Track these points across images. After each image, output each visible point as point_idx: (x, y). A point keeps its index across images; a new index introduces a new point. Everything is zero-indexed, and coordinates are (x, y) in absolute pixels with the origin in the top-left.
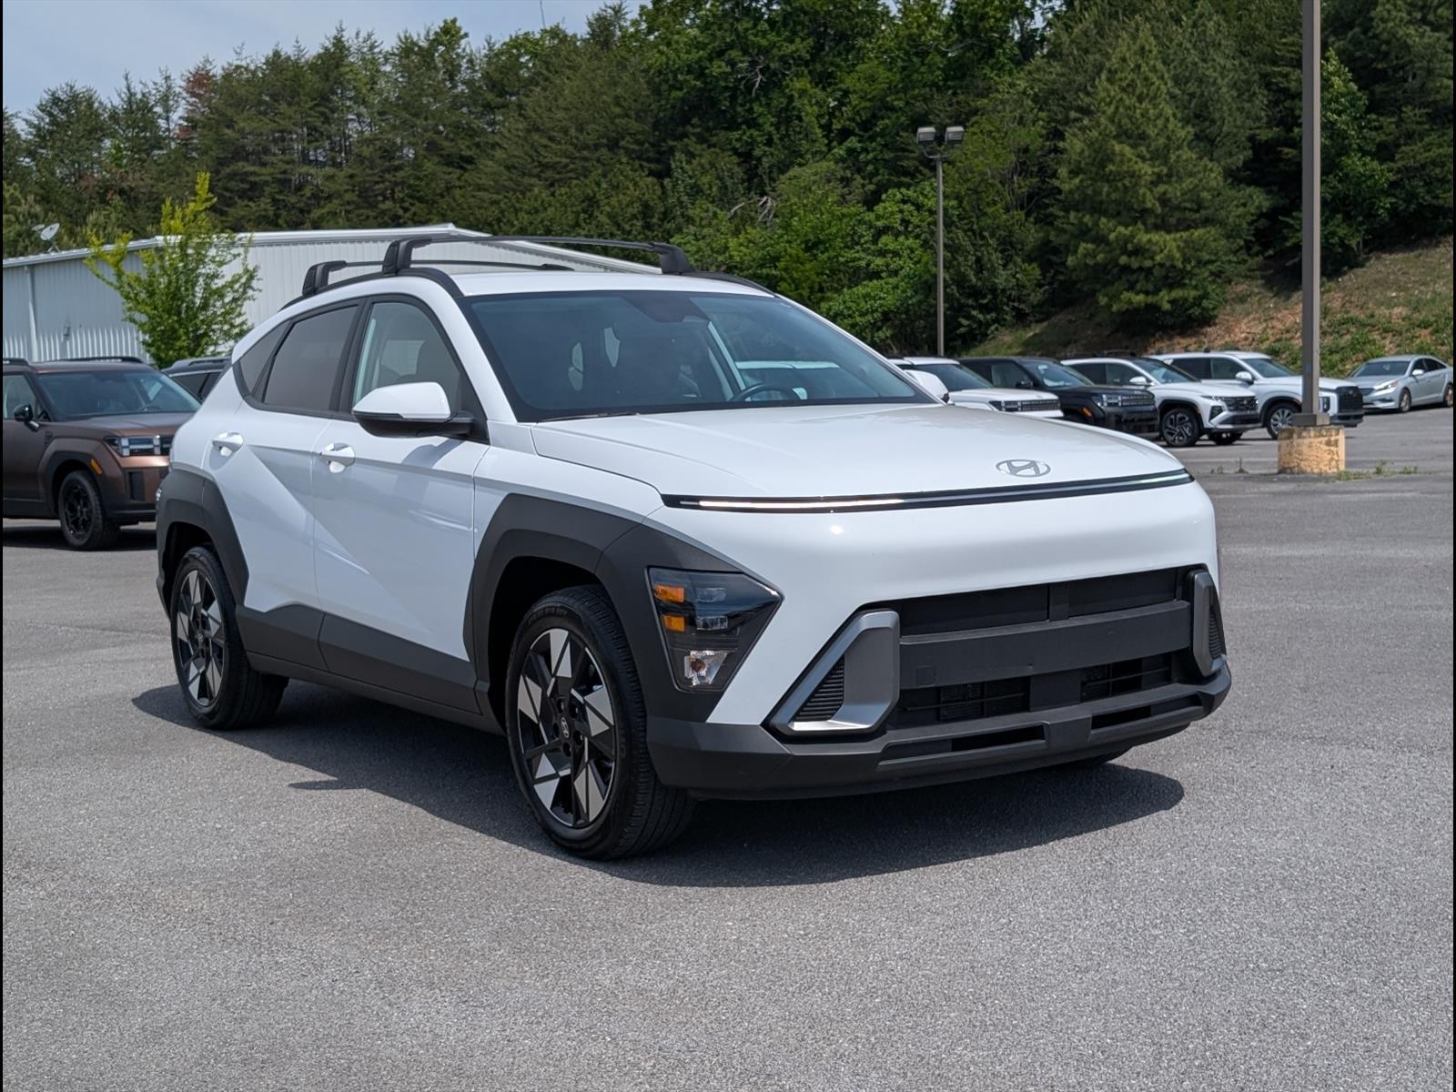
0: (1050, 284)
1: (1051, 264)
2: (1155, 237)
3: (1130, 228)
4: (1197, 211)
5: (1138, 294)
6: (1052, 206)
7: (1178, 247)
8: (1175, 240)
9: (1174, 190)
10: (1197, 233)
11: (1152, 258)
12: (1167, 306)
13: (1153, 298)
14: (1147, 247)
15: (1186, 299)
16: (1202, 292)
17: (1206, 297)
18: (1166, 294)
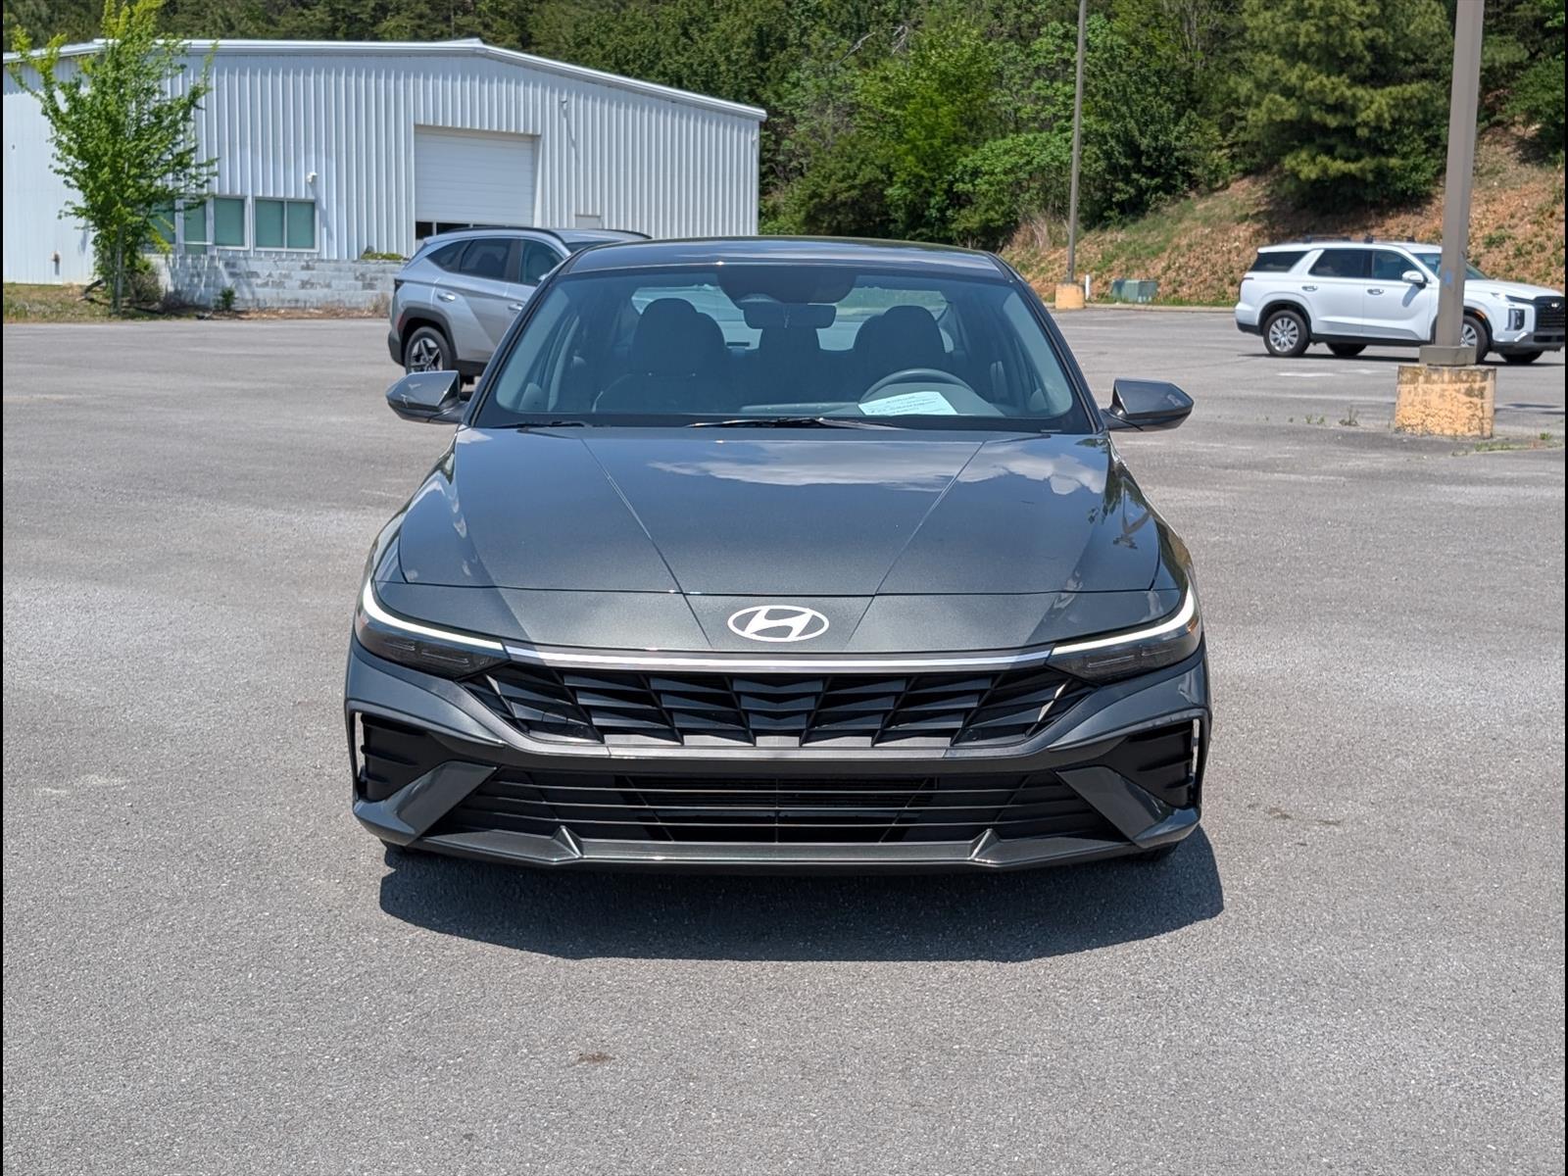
0: (1231, 146)
1: (1233, 119)
2: (1360, 92)
3: (1333, 79)
4: (1413, 62)
5: (1334, 159)
6: (1241, 49)
7: (1388, 104)
8: (1382, 95)
9: (1384, 37)
10: (1413, 89)
11: (1354, 117)
12: (1370, 177)
13: (1353, 167)
14: (1350, 102)
15: (1392, 169)
16: (1411, 161)
17: (1416, 168)
18: (1368, 163)
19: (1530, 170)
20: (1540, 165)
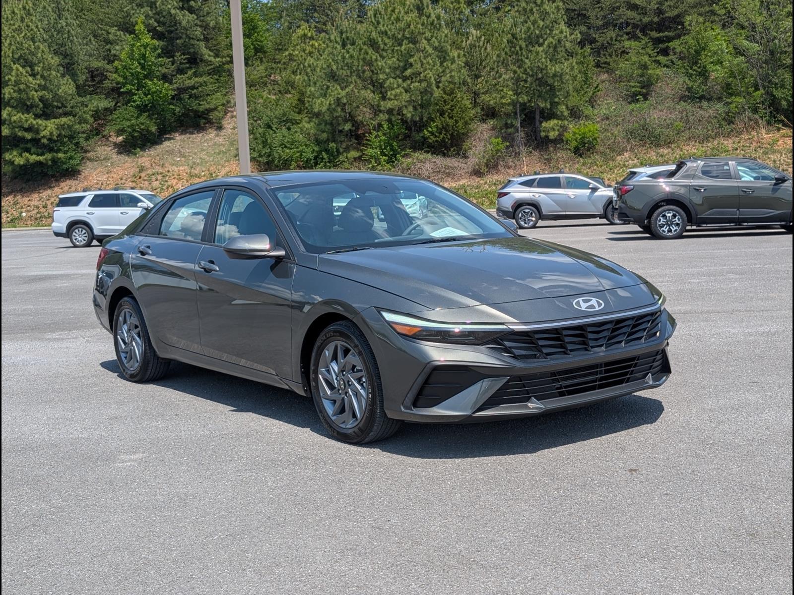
2: (40, 122)
3: (26, 115)
7: (54, 127)
8: (51, 123)
9: (49, 96)
10: (64, 120)
11: (39, 133)
12: (50, 163)
13: (41, 158)
14: (36, 126)
15: (60, 158)
16: (69, 154)
17: (71, 158)
18: (48, 156)
19: (124, 158)
20: (128, 155)
